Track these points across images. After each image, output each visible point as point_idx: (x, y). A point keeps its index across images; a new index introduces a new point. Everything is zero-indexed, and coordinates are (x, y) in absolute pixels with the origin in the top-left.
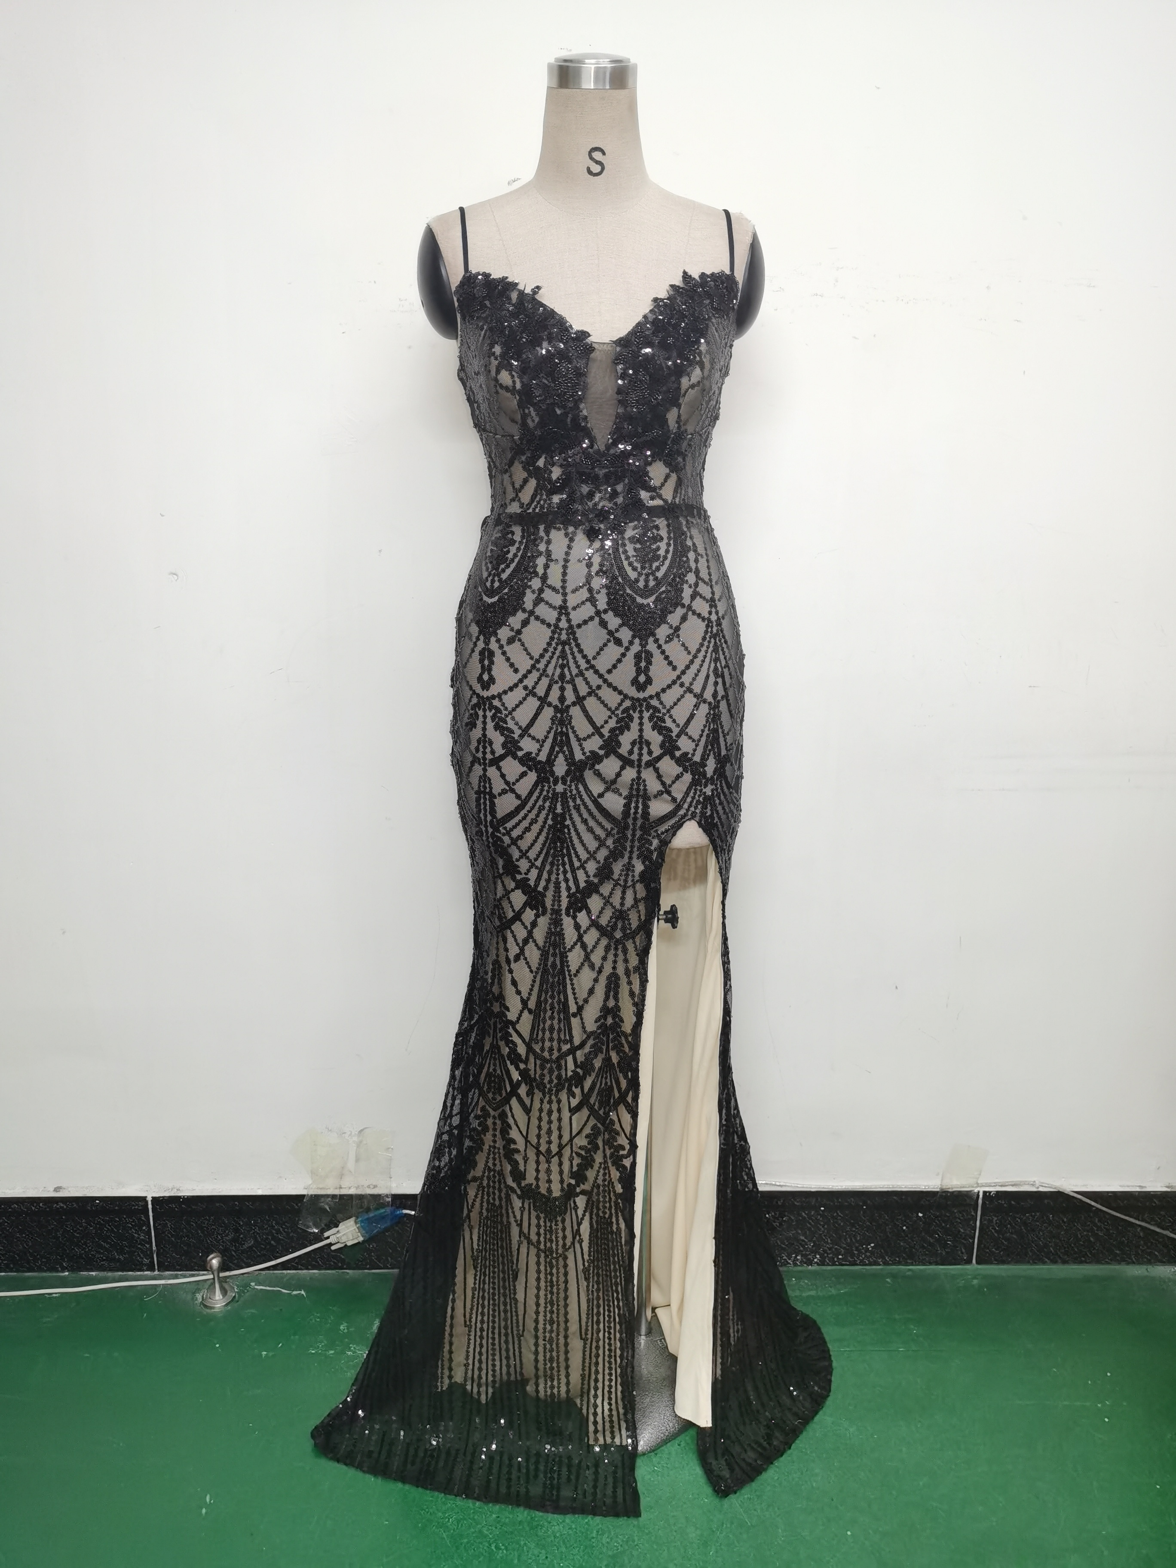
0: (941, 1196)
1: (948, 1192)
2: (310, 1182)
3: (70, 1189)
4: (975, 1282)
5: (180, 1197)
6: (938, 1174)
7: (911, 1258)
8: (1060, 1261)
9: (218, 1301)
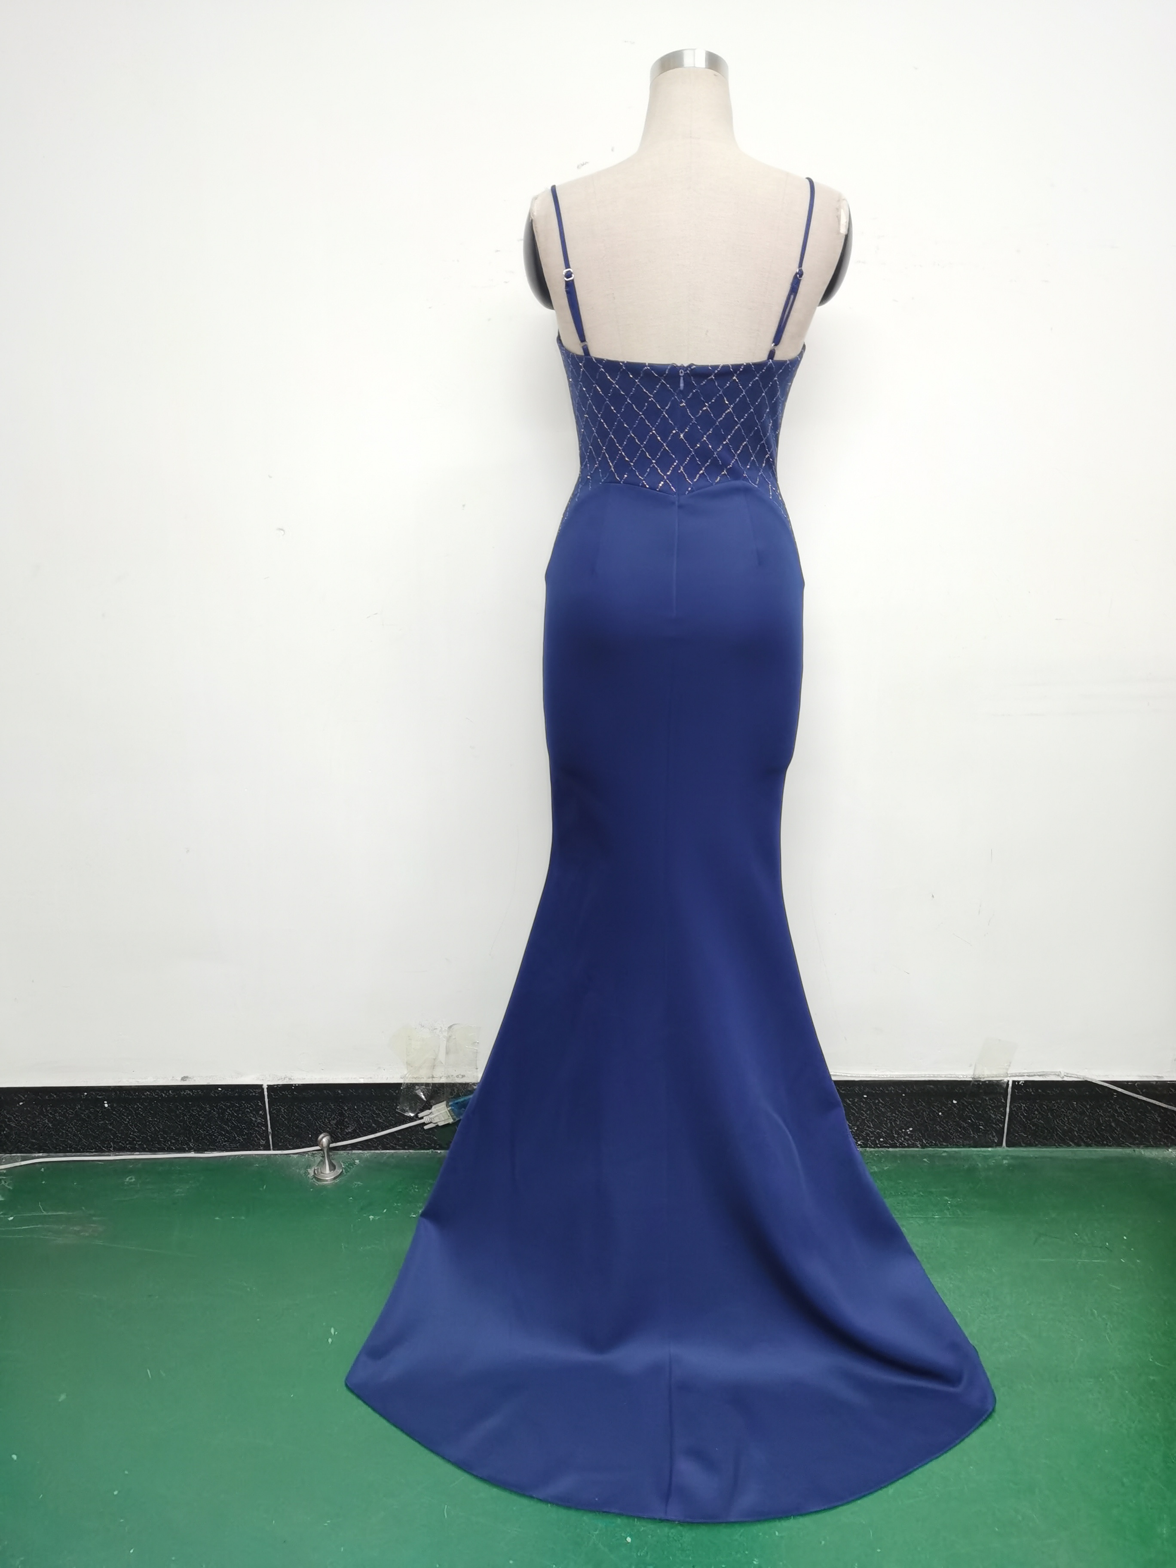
0: (974, 1085)
1: (980, 1081)
2: (406, 1072)
3: (195, 1078)
4: (1005, 1162)
5: (292, 1084)
6: (971, 1066)
7: (947, 1140)
8: (1082, 1144)
9: (328, 1175)
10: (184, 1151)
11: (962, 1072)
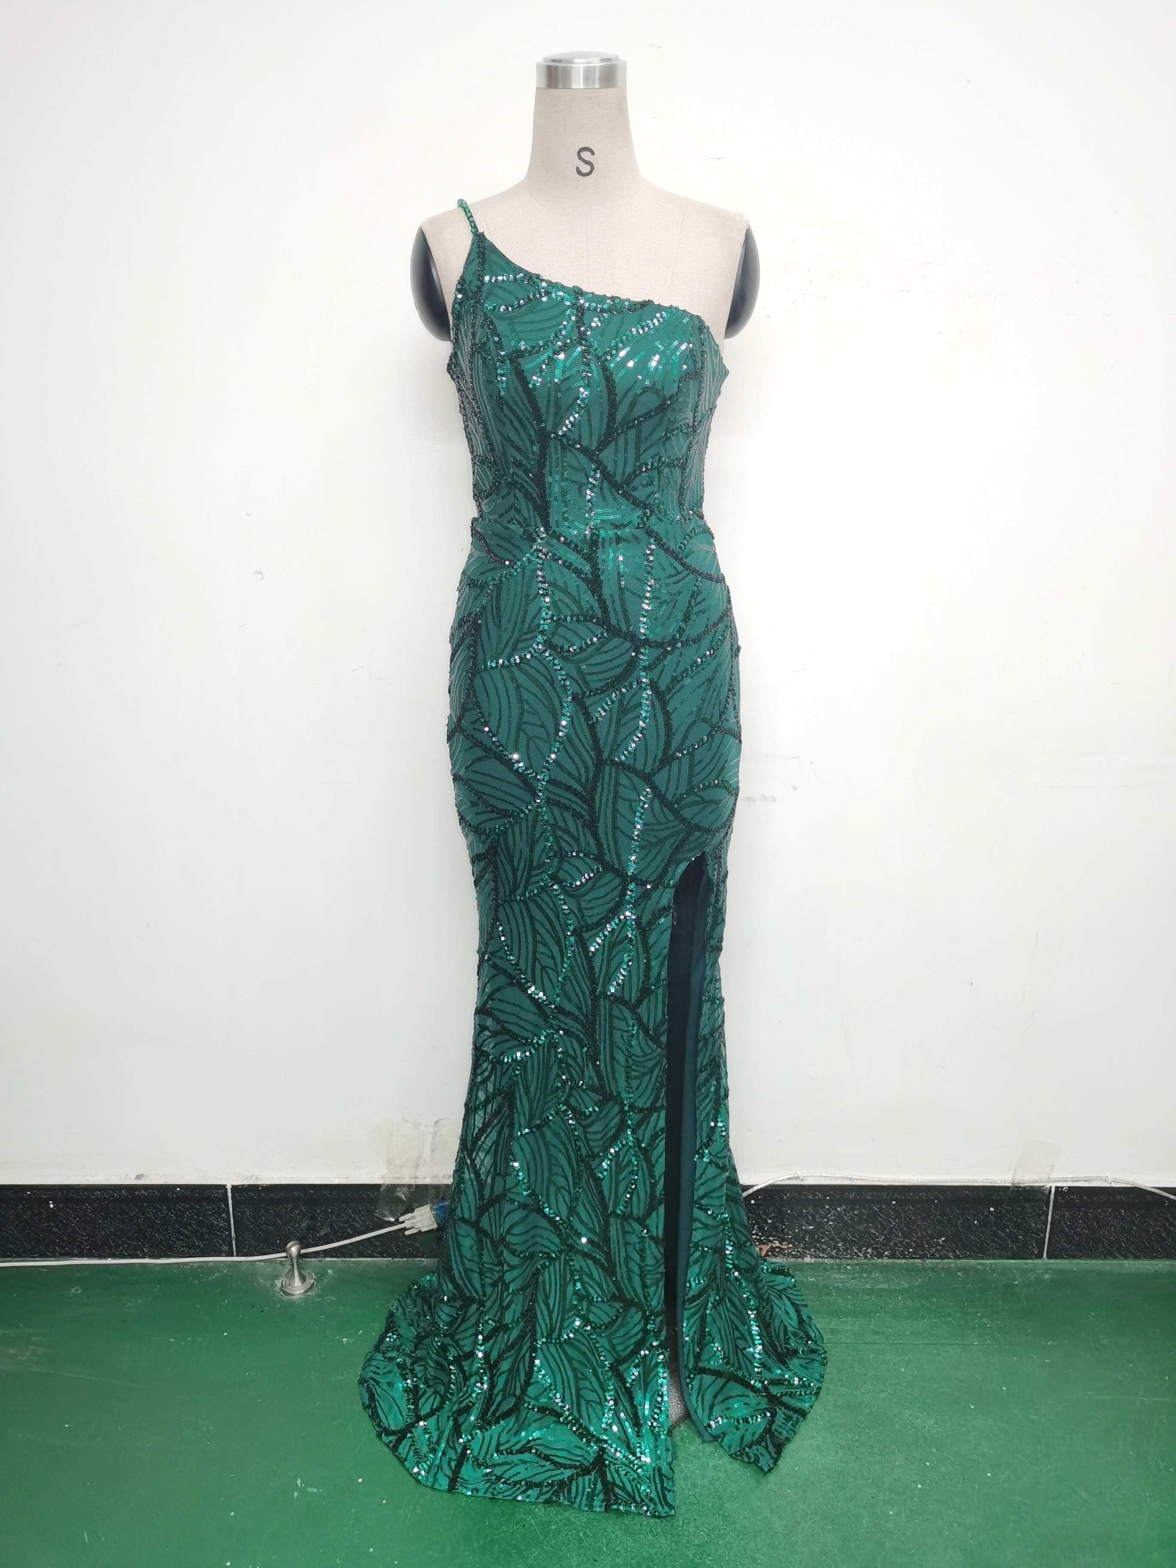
0: (1013, 1191)
1: (1020, 1187)
2: (386, 1171)
3: (151, 1177)
4: (1047, 1276)
5: (259, 1186)
6: (1010, 1170)
7: (982, 1251)
8: (1131, 1256)
9: (298, 1288)
10: (138, 1257)
11: (1001, 1178)
